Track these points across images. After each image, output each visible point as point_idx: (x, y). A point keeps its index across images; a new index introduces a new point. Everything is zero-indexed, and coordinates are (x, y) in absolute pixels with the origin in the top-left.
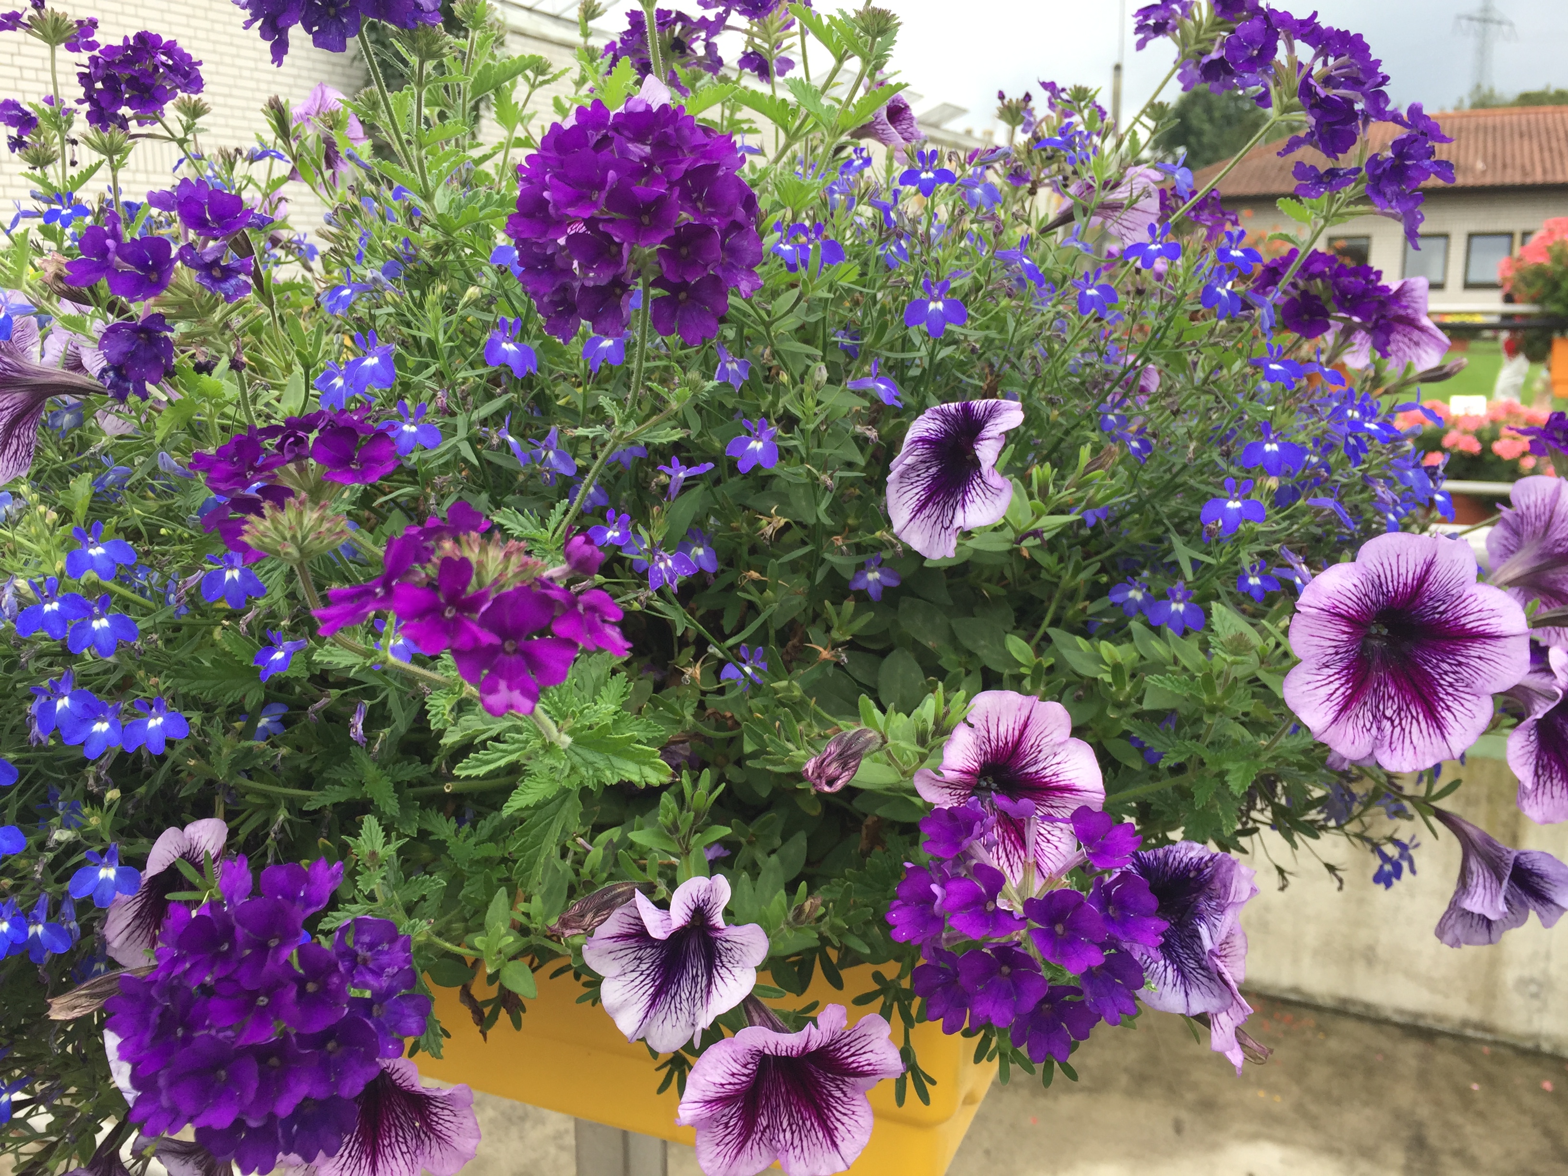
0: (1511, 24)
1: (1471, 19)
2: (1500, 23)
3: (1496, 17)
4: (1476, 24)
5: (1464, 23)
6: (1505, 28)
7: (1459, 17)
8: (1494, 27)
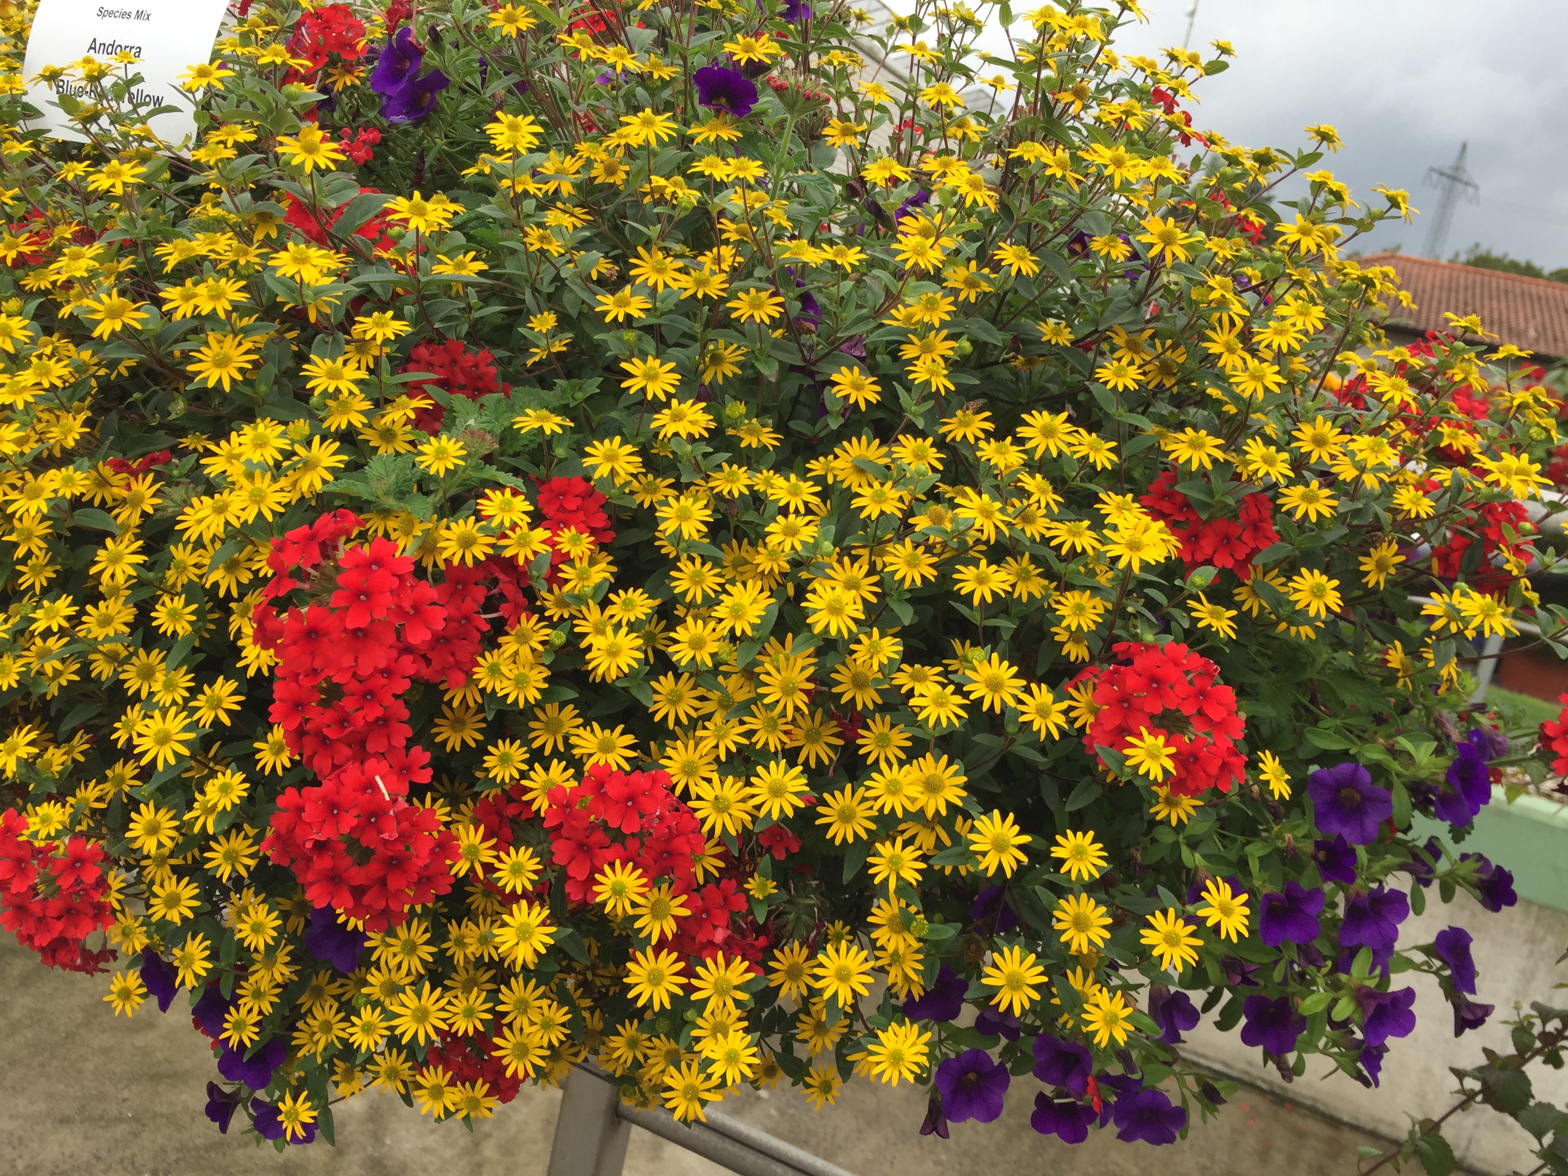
0: (1476, 188)
1: (1442, 174)
2: (1467, 184)
3: (1465, 177)
4: (1444, 179)
5: (1435, 176)
6: (1471, 190)
7: (1432, 169)
8: (1460, 187)
